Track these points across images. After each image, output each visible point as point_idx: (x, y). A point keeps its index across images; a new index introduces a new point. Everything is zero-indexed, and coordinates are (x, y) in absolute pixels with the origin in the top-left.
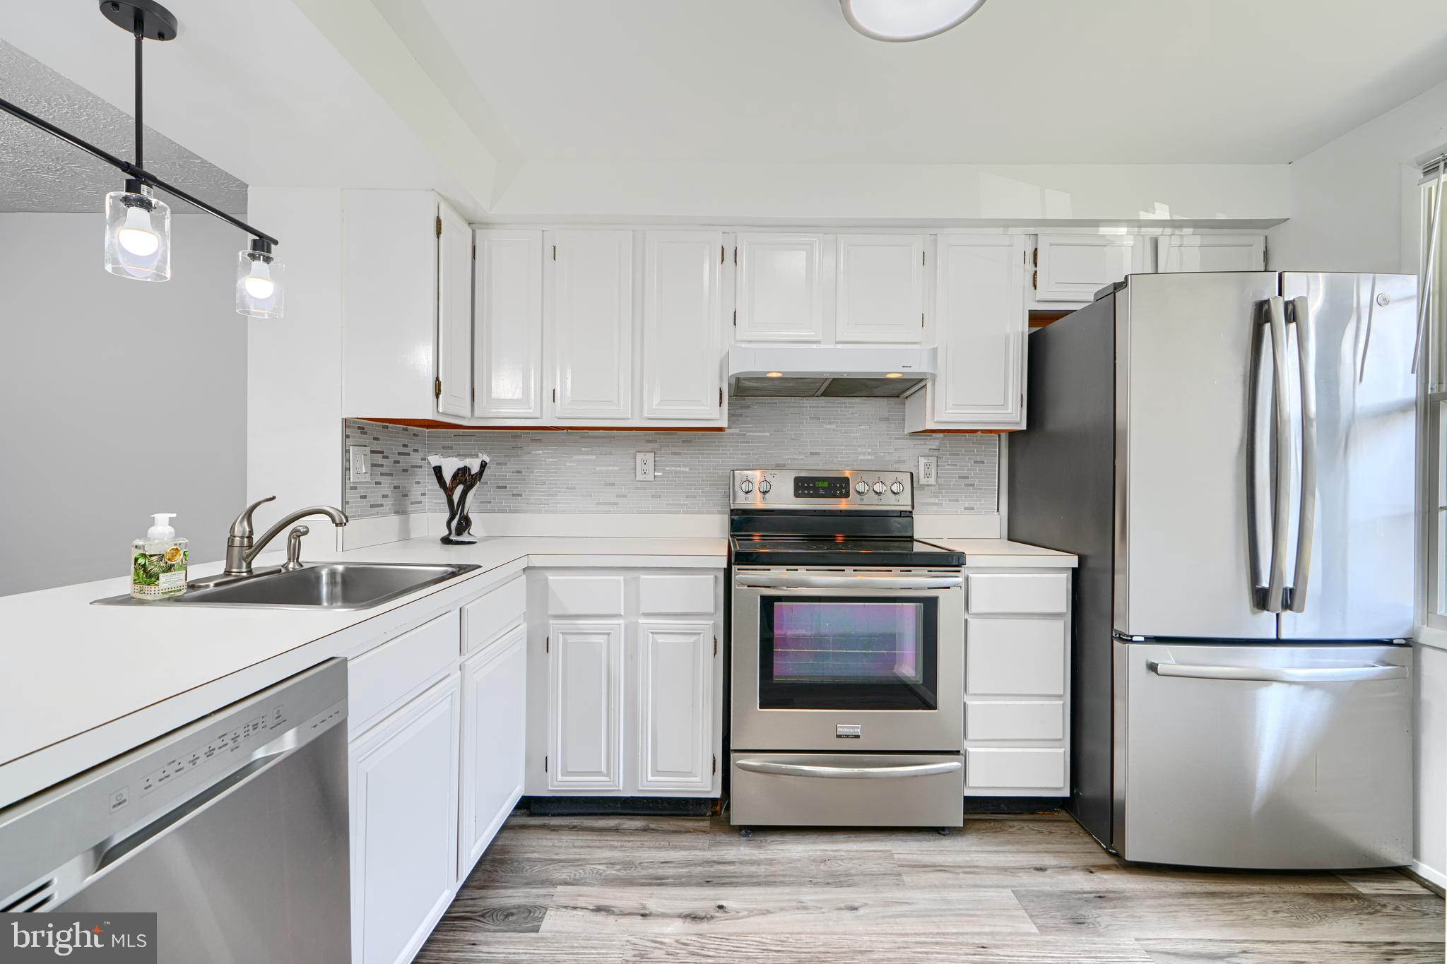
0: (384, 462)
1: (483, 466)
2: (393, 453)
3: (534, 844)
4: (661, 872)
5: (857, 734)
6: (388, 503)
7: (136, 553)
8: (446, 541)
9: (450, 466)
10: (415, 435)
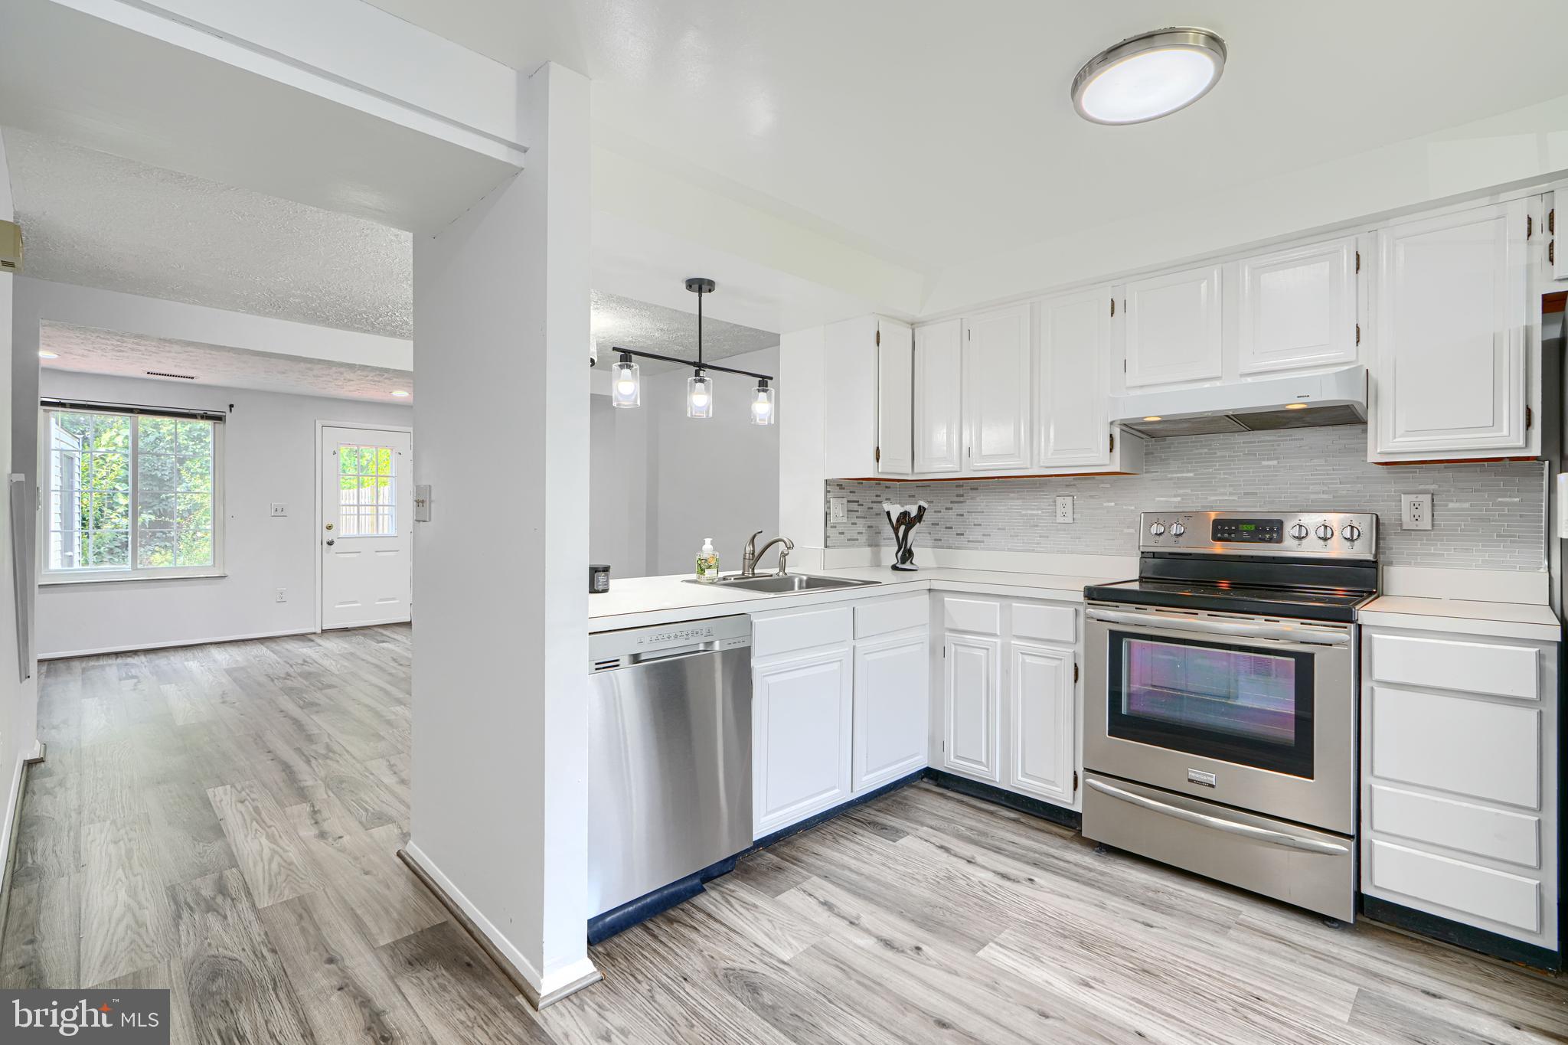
0: (860, 508)
1: (921, 510)
2: (867, 502)
3: (927, 801)
4: (1004, 846)
5: (1211, 783)
6: (863, 539)
7: (698, 558)
8: (895, 568)
9: (896, 511)
10: (887, 487)
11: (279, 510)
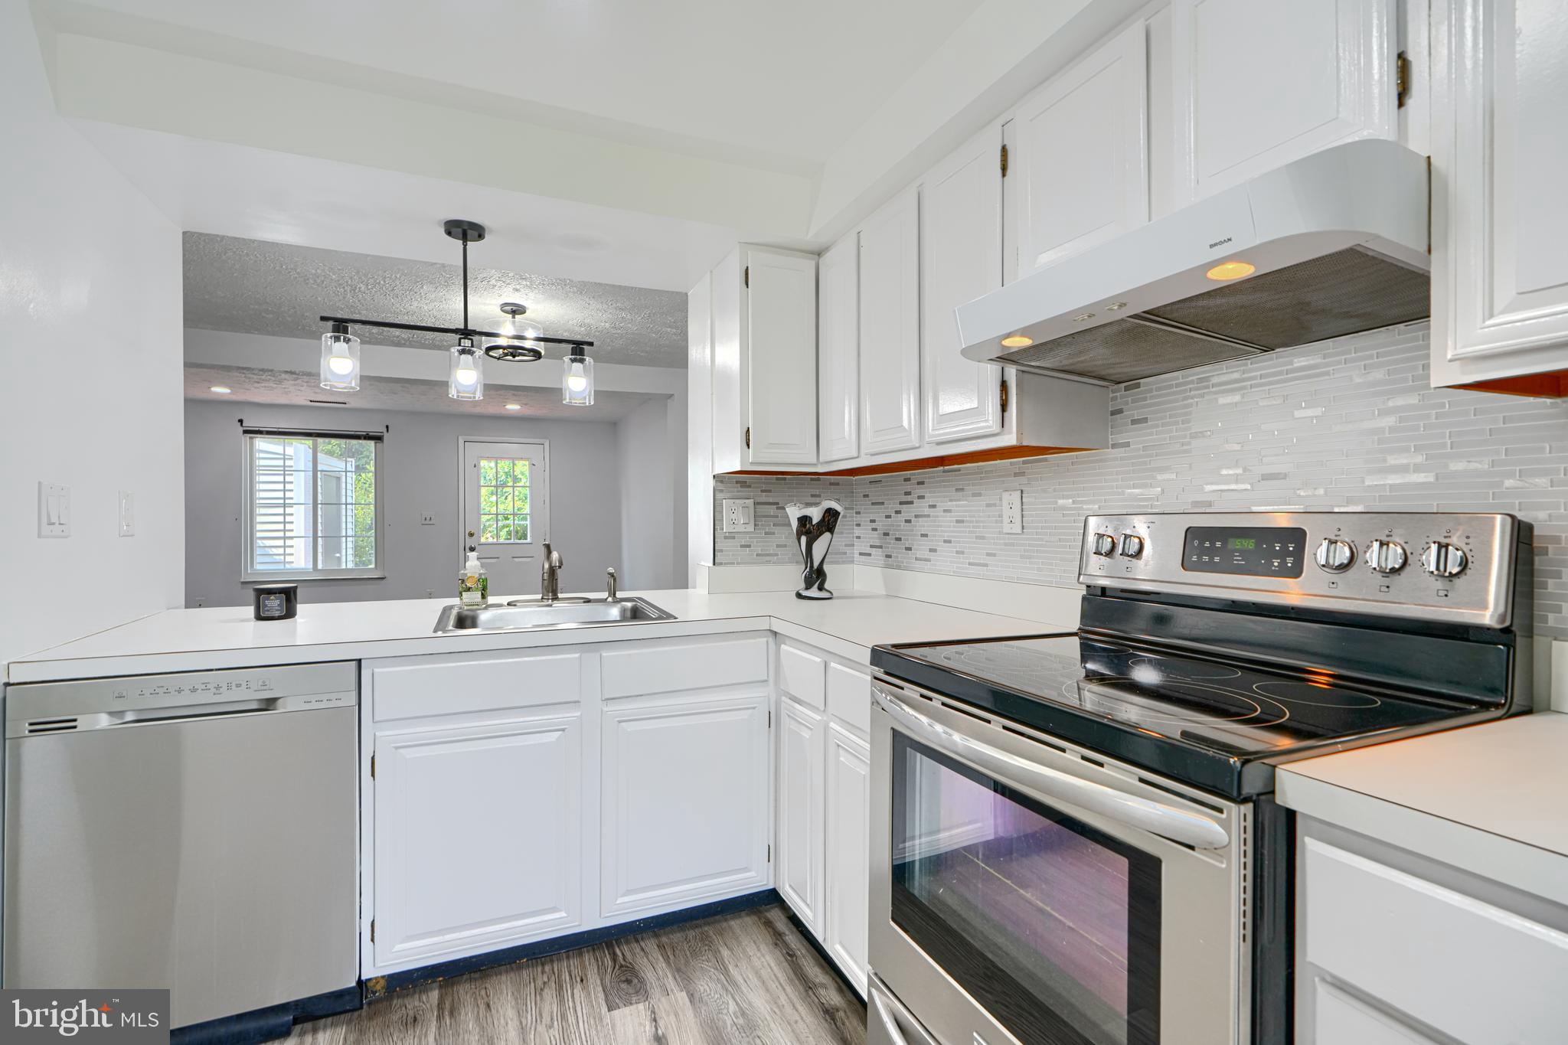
1: (831, 514)
8: (798, 596)
11: (428, 519)
